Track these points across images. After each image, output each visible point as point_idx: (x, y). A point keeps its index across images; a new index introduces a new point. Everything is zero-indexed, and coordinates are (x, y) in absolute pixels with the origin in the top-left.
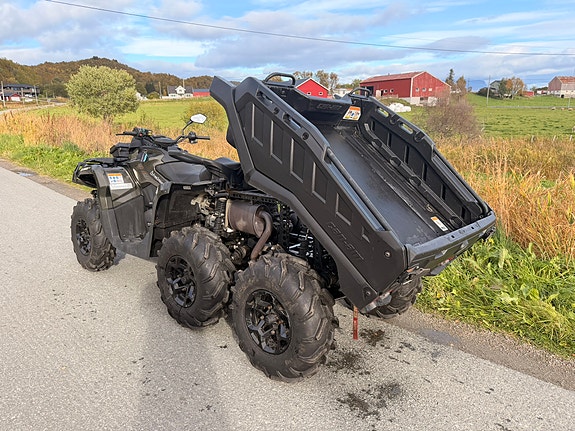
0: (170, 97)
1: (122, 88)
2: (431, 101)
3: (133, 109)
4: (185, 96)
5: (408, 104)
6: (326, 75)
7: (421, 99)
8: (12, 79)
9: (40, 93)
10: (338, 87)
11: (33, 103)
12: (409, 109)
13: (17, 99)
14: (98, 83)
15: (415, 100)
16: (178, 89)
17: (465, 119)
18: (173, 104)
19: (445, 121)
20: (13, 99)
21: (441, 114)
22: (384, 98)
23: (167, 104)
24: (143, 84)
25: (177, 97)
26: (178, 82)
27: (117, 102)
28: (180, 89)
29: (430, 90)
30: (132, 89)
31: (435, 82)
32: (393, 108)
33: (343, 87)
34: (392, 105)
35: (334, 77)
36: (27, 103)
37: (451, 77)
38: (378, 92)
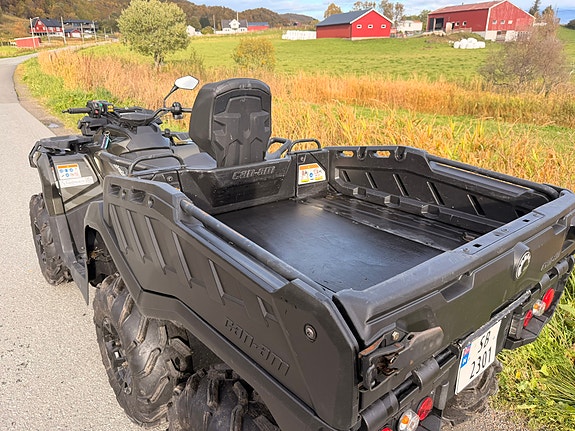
0: (225, 31)
1: (172, 24)
2: (510, 35)
3: (183, 46)
4: (239, 31)
5: (482, 39)
6: (390, 6)
7: (499, 33)
8: (72, 14)
9: (99, 29)
10: (404, 19)
11: (92, 39)
12: (482, 45)
13: (77, 35)
14: (148, 18)
15: (491, 35)
16: (232, 24)
17: (551, 59)
18: (226, 40)
19: (526, 62)
20: (74, 35)
21: (523, 51)
22: (456, 31)
23: (220, 40)
24: (197, 19)
25: (231, 31)
26: (232, 15)
27: (167, 38)
28: (235, 23)
29: (510, 22)
30: (182, 24)
31: (517, 13)
32: (464, 44)
33: (409, 18)
34: (464, 40)
35: (399, 7)
36: (86, 40)
37: (536, 6)
38: (449, 25)
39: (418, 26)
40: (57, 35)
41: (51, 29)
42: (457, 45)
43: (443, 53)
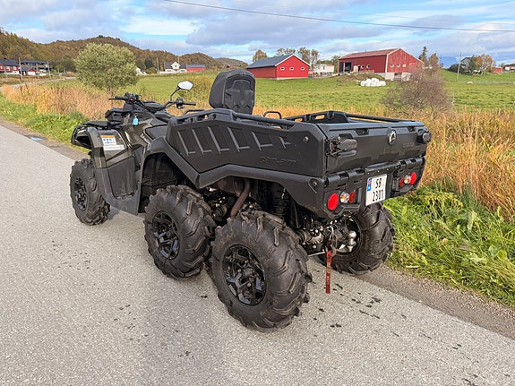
0: (167, 72)
1: (124, 64)
2: (405, 76)
3: (133, 83)
4: (180, 71)
5: (383, 79)
6: (307, 52)
7: (396, 74)
8: (29, 56)
9: (52, 68)
10: (319, 63)
11: (47, 77)
12: (383, 83)
13: (33, 74)
14: (103, 58)
15: (390, 76)
16: (173, 65)
17: (436, 92)
18: (169, 79)
19: (417, 94)
20: (29, 73)
21: (414, 88)
22: (361, 73)
23: (164, 79)
24: (143, 61)
25: (173, 72)
26: (174, 58)
27: (120, 76)
28: (176, 65)
29: (404, 66)
30: (132, 65)
31: (409, 58)
32: (369, 82)
33: (323, 62)
34: (368, 80)
35: (315, 53)
36: (41, 77)
37: (424, 54)
38: (356, 68)
39: (331, 69)
40: (13, 73)
41: (8, 68)
42: (363, 83)
43: (353, 90)
